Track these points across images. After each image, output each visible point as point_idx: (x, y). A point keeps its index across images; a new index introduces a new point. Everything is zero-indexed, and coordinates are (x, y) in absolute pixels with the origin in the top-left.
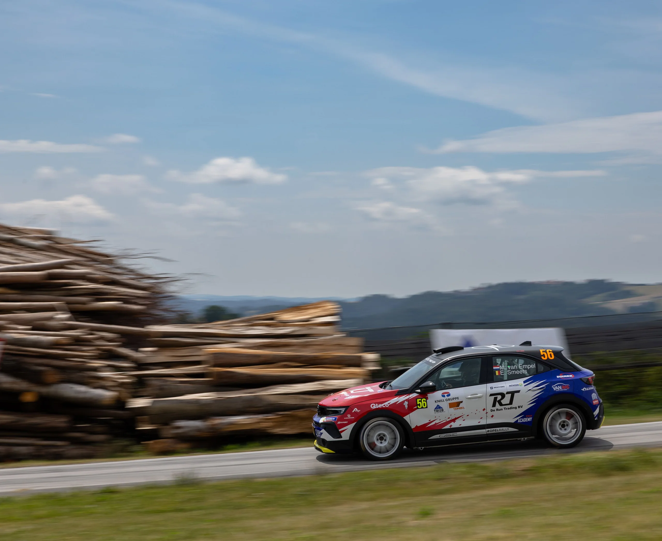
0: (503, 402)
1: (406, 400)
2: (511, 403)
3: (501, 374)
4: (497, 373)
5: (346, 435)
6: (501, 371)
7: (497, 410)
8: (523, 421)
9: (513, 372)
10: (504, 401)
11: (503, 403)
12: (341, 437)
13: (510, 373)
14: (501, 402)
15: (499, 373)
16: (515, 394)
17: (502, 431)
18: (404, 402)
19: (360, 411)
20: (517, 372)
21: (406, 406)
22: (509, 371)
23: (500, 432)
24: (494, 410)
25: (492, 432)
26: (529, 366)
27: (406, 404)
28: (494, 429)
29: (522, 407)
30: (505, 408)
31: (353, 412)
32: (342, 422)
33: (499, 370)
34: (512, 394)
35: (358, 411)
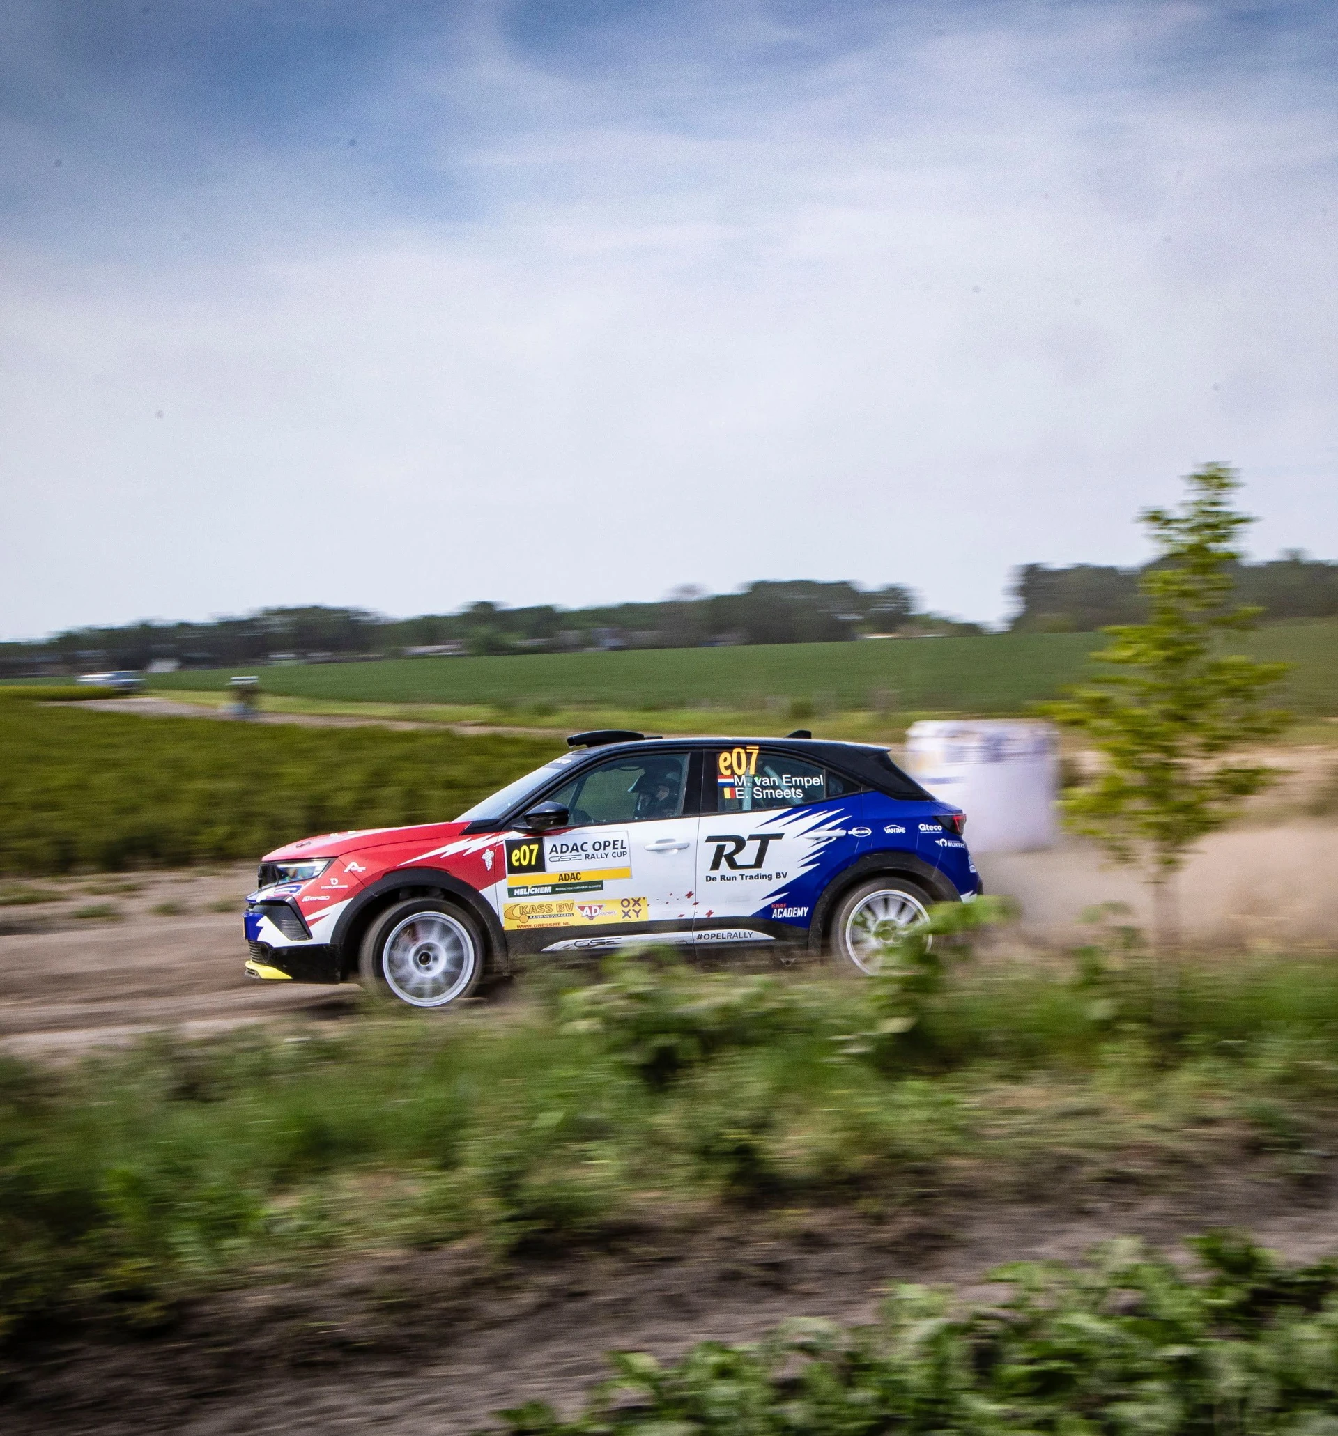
0: (739, 859)
1: (491, 847)
2: (759, 863)
3: (738, 797)
4: (727, 793)
5: (323, 930)
6: (737, 789)
7: (723, 878)
8: (785, 915)
9: (767, 793)
10: (743, 858)
11: (739, 863)
12: (310, 936)
13: (758, 795)
14: (734, 859)
15: (733, 793)
16: (770, 841)
17: (735, 939)
18: (482, 851)
19: (364, 869)
20: (777, 794)
21: (489, 864)
22: (758, 790)
23: (729, 940)
24: (714, 879)
25: (710, 940)
26: (808, 781)
27: (488, 857)
28: (716, 932)
29: (785, 877)
30: (742, 875)
31: (346, 870)
32: (315, 898)
33: (732, 786)
34: (765, 840)
35: (361, 869)
